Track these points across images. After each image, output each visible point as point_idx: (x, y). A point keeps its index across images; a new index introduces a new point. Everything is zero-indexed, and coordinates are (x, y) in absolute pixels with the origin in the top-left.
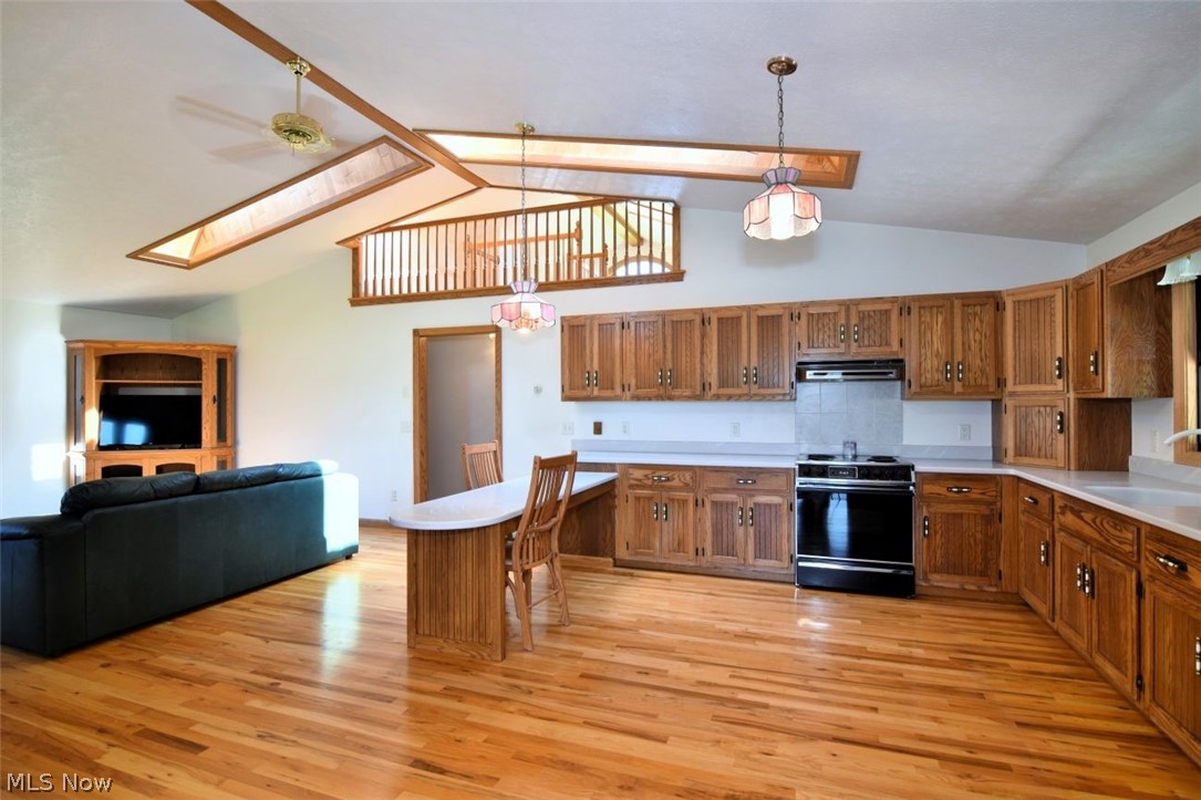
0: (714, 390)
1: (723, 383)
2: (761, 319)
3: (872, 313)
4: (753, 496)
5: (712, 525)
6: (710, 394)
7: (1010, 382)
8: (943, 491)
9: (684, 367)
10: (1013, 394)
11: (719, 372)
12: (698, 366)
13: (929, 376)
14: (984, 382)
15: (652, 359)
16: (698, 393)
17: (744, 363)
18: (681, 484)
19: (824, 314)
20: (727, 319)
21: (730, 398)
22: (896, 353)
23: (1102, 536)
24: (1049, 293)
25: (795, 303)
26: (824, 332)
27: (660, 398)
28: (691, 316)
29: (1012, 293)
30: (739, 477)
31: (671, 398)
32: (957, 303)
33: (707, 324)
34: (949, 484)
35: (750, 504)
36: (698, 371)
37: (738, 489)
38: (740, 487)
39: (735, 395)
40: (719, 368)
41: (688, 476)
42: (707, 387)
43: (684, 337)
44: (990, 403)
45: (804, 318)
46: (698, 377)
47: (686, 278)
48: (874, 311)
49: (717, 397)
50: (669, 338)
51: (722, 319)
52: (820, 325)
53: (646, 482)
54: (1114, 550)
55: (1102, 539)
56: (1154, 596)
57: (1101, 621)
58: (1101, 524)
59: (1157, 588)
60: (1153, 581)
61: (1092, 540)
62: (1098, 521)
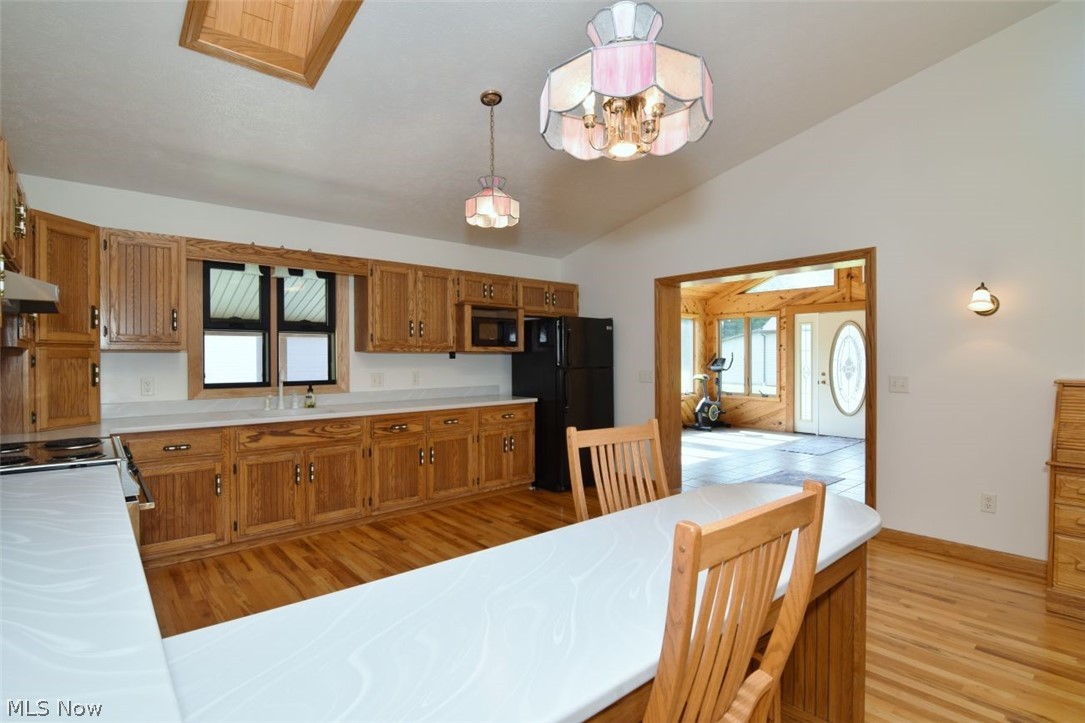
23: (321, 437)
29: (46, 217)
54: (337, 441)
55: (324, 439)
56: (381, 450)
57: (319, 492)
58: (323, 429)
59: (384, 444)
60: (380, 443)
61: (304, 444)
62: (317, 430)
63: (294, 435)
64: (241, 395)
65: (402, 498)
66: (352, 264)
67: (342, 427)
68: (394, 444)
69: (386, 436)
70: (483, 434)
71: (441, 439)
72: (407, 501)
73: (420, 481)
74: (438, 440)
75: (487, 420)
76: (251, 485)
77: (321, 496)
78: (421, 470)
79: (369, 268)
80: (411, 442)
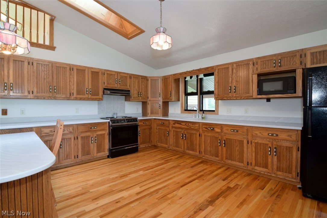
0: (75, 96)
1: (78, 93)
2: (92, 72)
3: (123, 77)
4: (96, 132)
5: (81, 145)
6: (72, 97)
7: (150, 98)
8: (142, 124)
9: (62, 85)
10: (150, 100)
11: (77, 89)
12: (68, 85)
13: (135, 95)
14: (145, 97)
15: (45, 81)
16: (68, 96)
17: (86, 87)
18: (68, 132)
19: (111, 74)
20: (80, 70)
21: (81, 99)
22: (128, 89)
23: (188, 127)
24: (158, 78)
25: (103, 69)
26: (111, 80)
27: (50, 98)
28: (65, 66)
29: (150, 77)
30: (91, 127)
31: (55, 98)
32: (140, 78)
33: (71, 70)
34: (143, 122)
35: (95, 135)
36: (68, 88)
37: (92, 131)
38: (92, 130)
39: (83, 98)
40: (77, 87)
41: (71, 129)
42: (72, 95)
43: (61, 73)
44: (141, 102)
45: (106, 74)
46: (68, 90)
47: (56, 49)
48: (124, 76)
49: (76, 99)
50: (55, 73)
51: (78, 69)
52: (110, 78)
53: (51, 134)
54: (192, 129)
55: (188, 128)
56: (205, 135)
57: (187, 143)
58: (188, 124)
59: (206, 134)
60: (204, 133)
61: (184, 128)
62: (187, 124)
63: (181, 124)
64: (190, 113)
65: (212, 156)
66: (209, 69)
67: (193, 124)
68: (209, 135)
69: (206, 131)
70: (254, 141)
71: (229, 138)
72: (214, 158)
73: (219, 152)
74: (228, 137)
75: (257, 134)
76: (174, 136)
77: (188, 145)
78: (220, 148)
79: (214, 69)
80: (216, 135)
